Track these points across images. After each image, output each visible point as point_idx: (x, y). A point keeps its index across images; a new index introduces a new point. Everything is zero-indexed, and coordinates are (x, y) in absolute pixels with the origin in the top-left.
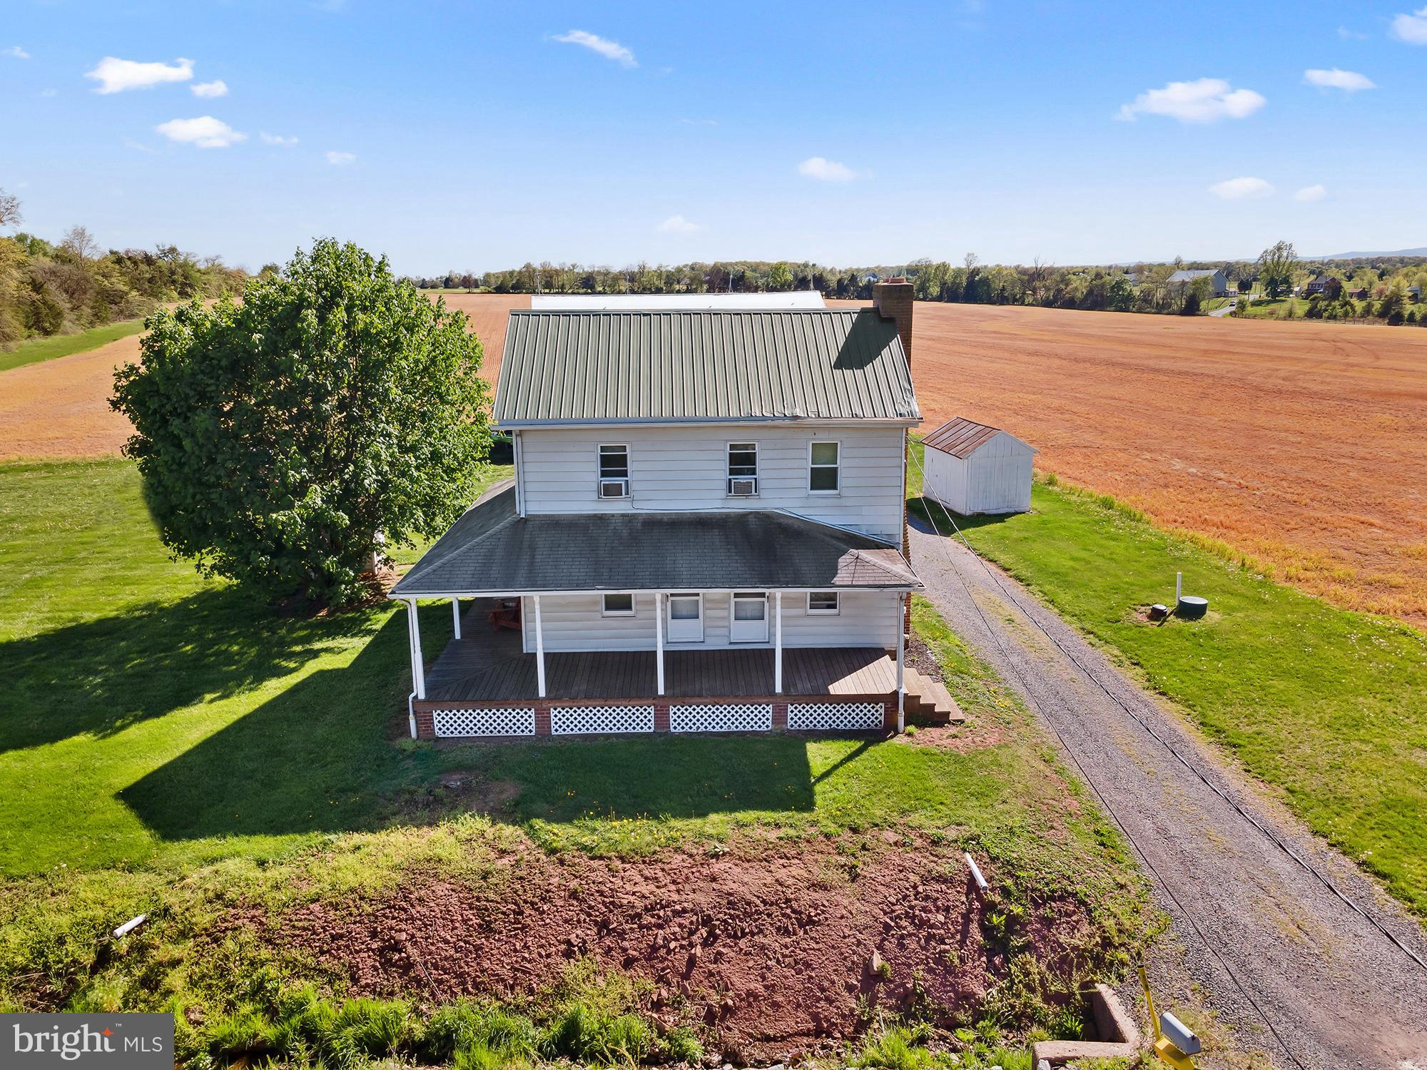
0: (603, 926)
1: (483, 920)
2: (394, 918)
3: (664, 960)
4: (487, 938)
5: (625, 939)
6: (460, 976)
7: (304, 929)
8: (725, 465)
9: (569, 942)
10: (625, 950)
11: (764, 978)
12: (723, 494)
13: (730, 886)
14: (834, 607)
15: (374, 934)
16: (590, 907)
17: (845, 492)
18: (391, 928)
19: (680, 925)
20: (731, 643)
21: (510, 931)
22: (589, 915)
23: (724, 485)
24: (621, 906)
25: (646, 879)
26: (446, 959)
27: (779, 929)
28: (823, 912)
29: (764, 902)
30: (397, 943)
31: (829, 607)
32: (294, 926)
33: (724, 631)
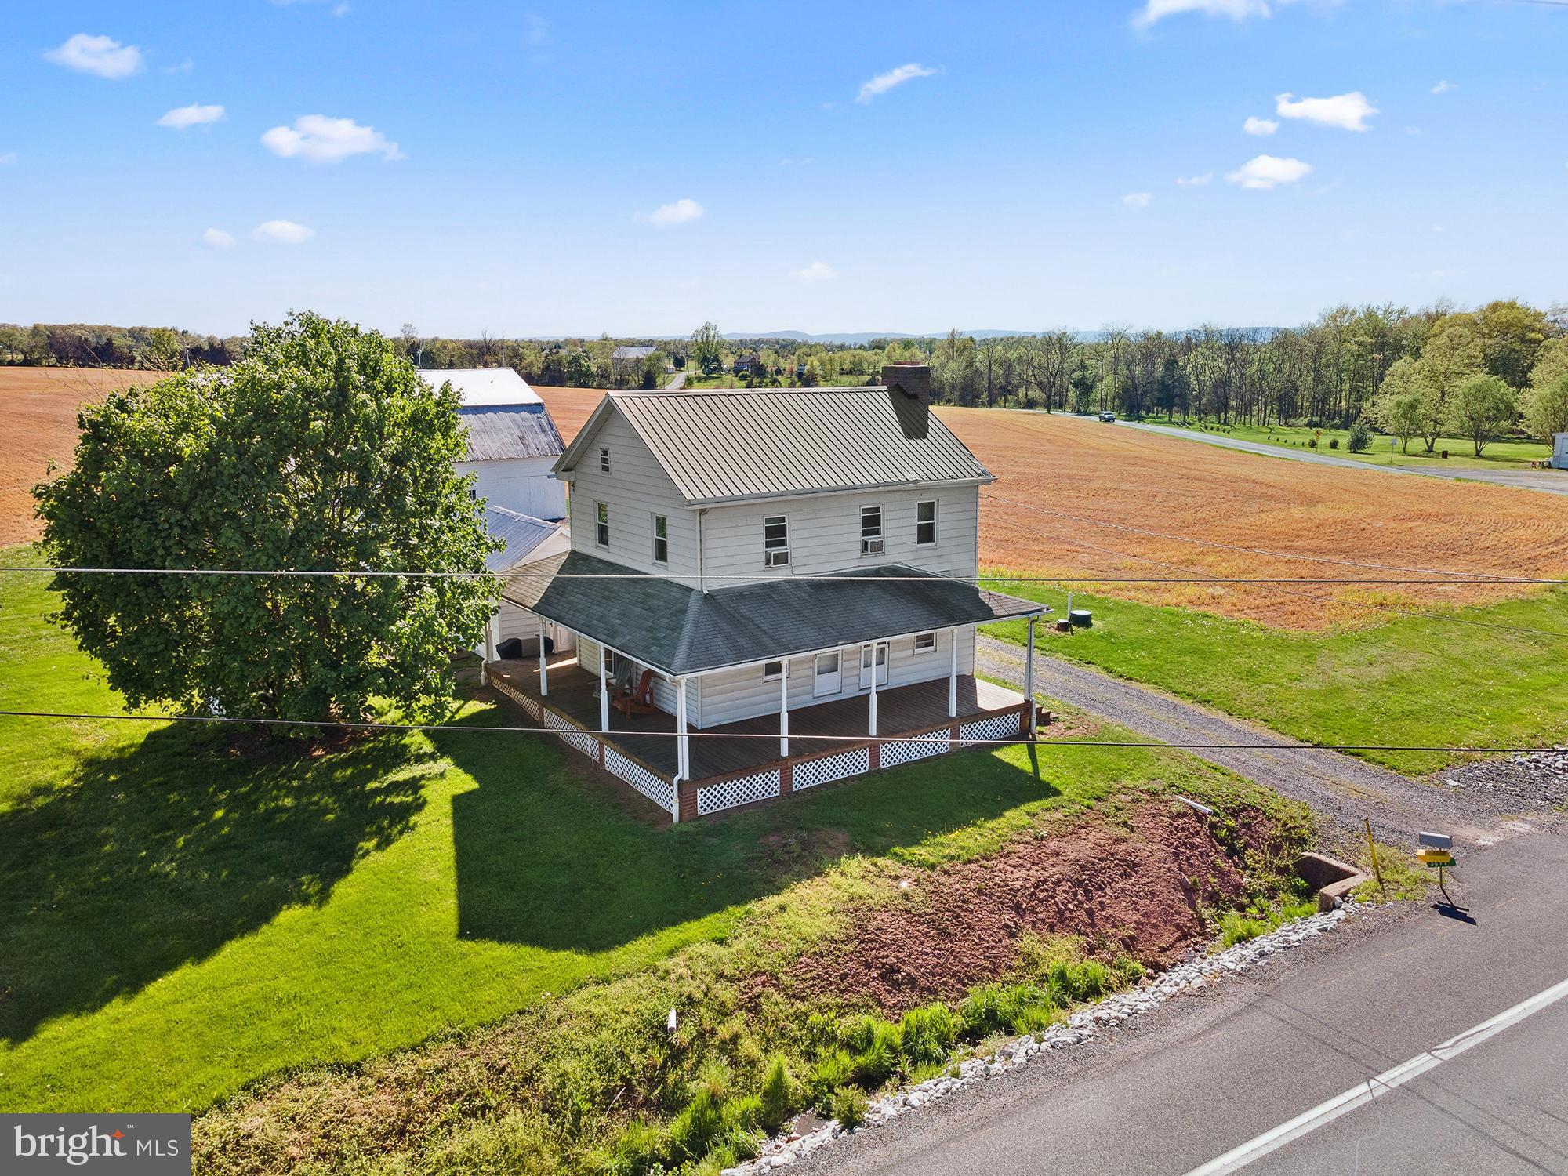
0: (1017, 908)
1: (937, 929)
2: (872, 949)
3: (1072, 919)
4: (950, 941)
5: (1037, 913)
6: (954, 975)
7: (813, 979)
8: (860, 528)
9: (1006, 926)
10: (1043, 920)
11: (1138, 910)
12: (858, 554)
13: (1073, 856)
14: (931, 644)
15: (868, 966)
16: (999, 897)
17: (941, 544)
18: (877, 957)
19: (1064, 892)
20: (861, 690)
21: (961, 932)
22: (1003, 903)
23: (859, 546)
24: (1018, 890)
25: (1015, 867)
26: (935, 966)
27: (1121, 875)
28: (1137, 856)
29: (1100, 859)
30: (892, 966)
31: (927, 645)
32: (804, 980)
33: (855, 680)
